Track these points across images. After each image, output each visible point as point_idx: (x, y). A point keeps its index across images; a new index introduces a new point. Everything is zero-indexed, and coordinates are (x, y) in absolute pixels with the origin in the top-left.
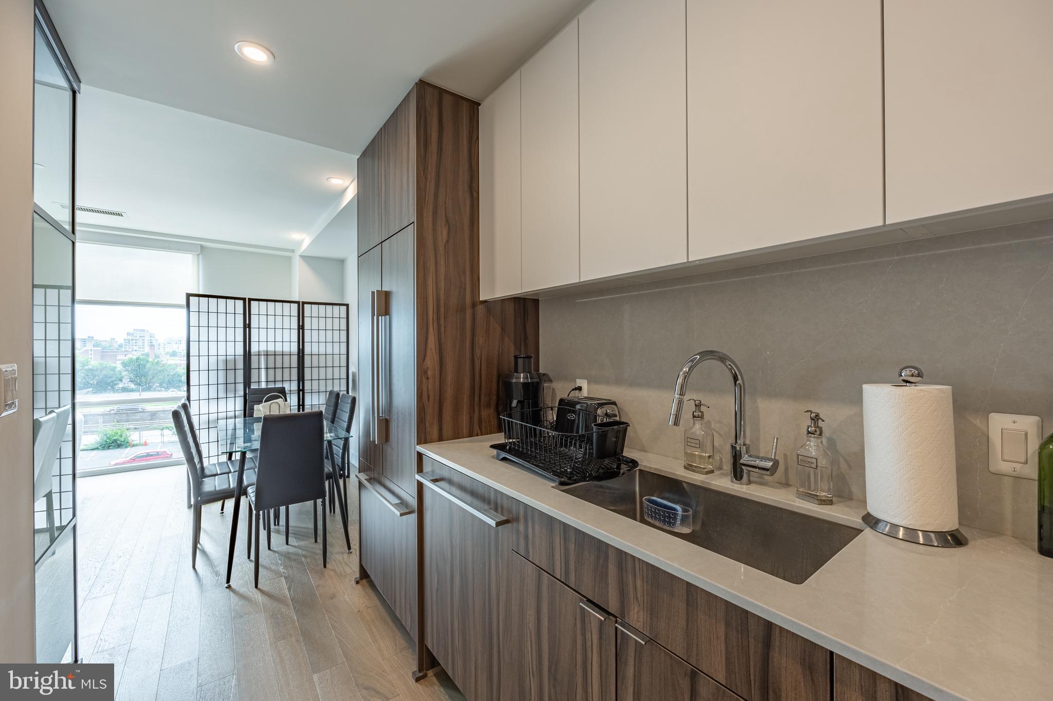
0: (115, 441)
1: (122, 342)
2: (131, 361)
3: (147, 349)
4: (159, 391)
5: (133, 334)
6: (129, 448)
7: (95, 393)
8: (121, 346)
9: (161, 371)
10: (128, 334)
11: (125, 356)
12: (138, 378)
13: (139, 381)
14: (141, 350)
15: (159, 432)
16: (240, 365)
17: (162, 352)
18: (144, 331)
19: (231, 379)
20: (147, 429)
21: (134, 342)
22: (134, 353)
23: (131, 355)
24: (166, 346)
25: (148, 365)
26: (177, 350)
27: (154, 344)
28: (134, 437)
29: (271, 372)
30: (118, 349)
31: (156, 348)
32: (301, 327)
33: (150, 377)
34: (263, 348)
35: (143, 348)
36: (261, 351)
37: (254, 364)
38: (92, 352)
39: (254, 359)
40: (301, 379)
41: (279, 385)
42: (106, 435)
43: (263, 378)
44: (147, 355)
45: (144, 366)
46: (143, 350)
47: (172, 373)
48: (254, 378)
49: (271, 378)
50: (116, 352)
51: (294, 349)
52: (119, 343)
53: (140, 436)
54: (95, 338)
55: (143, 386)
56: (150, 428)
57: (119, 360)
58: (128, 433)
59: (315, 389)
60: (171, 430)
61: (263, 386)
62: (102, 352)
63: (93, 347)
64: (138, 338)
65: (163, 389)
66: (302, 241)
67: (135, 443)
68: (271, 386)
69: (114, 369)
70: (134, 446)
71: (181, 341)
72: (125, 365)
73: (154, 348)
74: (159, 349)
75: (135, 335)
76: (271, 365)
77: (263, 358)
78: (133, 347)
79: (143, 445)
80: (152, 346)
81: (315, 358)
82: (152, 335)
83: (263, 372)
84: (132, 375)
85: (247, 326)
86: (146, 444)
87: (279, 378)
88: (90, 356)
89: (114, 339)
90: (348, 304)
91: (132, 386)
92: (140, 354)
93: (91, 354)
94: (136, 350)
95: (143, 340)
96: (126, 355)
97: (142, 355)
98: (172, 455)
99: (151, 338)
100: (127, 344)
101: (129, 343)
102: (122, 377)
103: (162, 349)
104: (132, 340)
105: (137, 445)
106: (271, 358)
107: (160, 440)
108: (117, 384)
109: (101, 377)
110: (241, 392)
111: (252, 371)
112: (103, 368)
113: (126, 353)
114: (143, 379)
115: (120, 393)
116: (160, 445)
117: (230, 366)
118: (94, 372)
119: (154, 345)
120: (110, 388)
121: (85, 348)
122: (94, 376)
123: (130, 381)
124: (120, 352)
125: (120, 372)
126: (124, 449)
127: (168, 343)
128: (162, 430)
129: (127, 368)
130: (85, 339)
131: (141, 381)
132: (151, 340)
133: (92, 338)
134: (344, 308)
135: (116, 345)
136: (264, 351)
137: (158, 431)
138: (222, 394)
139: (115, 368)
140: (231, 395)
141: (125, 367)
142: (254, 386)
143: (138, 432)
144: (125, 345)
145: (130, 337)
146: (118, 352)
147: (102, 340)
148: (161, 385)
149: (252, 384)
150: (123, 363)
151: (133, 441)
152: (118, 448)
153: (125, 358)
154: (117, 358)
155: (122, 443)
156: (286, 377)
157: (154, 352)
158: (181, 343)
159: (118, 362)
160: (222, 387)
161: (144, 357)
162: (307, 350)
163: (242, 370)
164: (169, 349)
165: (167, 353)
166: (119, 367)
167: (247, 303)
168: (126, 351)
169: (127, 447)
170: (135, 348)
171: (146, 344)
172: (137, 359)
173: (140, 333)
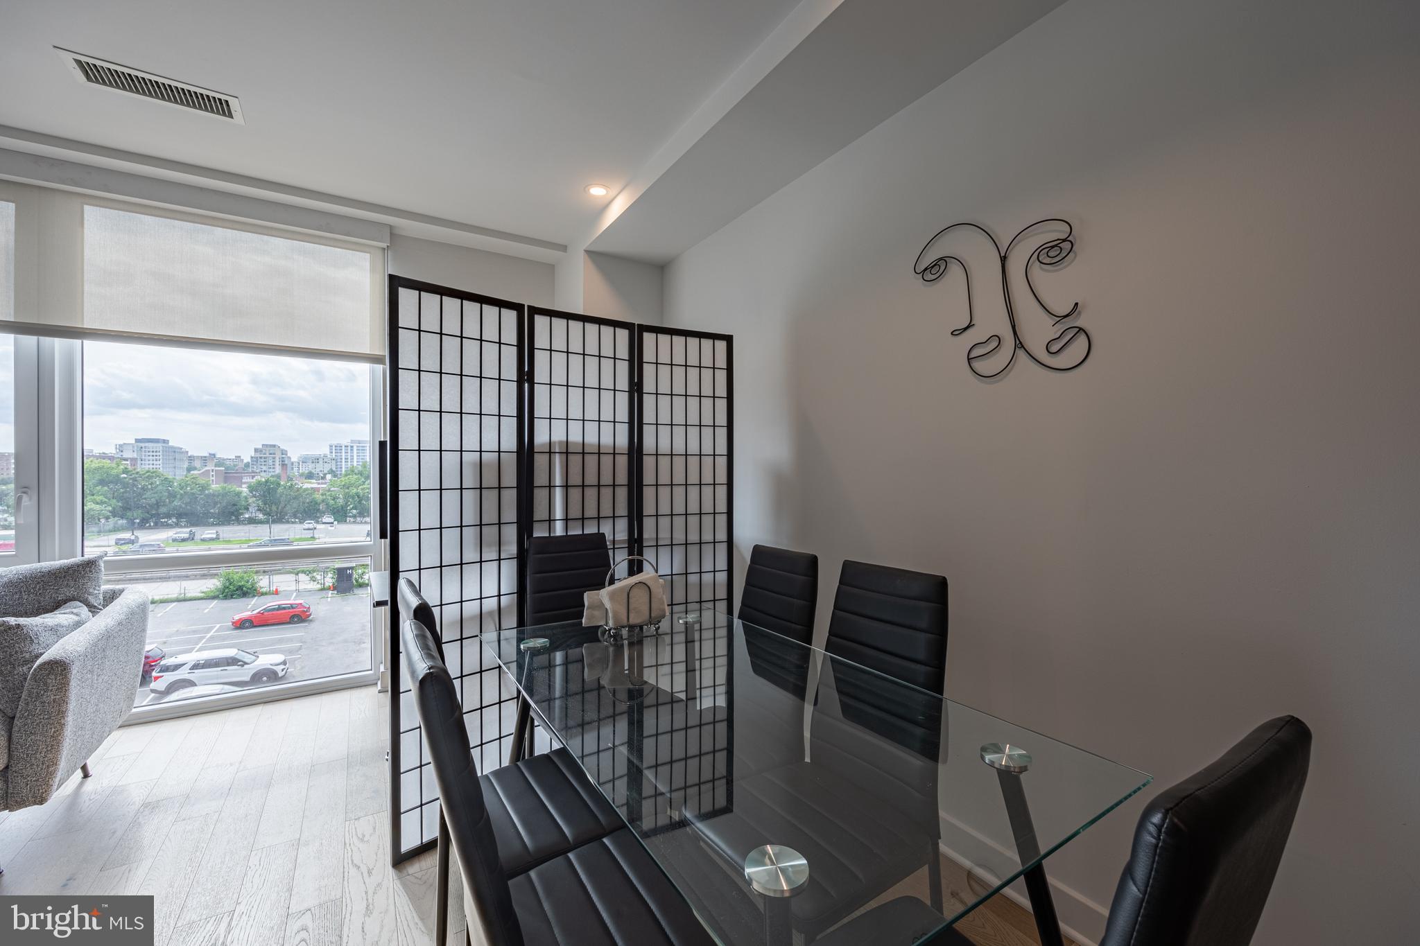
0: (240, 588)
1: (249, 460)
2: (259, 483)
3: (278, 470)
4: (293, 523)
5: (261, 451)
6: (256, 597)
7: (216, 524)
8: (247, 465)
9: (295, 498)
10: (256, 450)
11: (253, 479)
12: (267, 506)
13: (268, 510)
14: (271, 470)
15: (292, 577)
16: (510, 478)
17: (296, 474)
18: (274, 446)
19: (490, 516)
20: (279, 572)
21: (262, 460)
22: (263, 474)
23: (259, 477)
24: (301, 466)
25: (280, 490)
26: (313, 471)
27: (286, 462)
28: (263, 583)
29: (575, 494)
30: (244, 470)
31: (289, 468)
32: (636, 388)
33: (282, 504)
34: (559, 435)
35: (274, 468)
36: (555, 442)
37: (540, 478)
38: (214, 473)
39: (540, 462)
40: (636, 515)
41: (591, 529)
42: (228, 579)
43: (559, 513)
44: (279, 477)
45: (275, 490)
46: (274, 470)
47: (308, 501)
48: (540, 512)
49: (575, 512)
50: (242, 473)
51: (623, 441)
52: (245, 461)
53: (270, 582)
54: (217, 456)
55: (273, 516)
56: (282, 571)
57: (245, 483)
58: (255, 577)
59: (663, 539)
60: (308, 575)
61: (559, 530)
62: (226, 473)
63: (215, 467)
64: (268, 455)
65: (297, 520)
66: (606, 207)
67: (264, 590)
68: (575, 531)
69: (238, 494)
70: (263, 594)
71: (318, 459)
72: (252, 489)
73: (286, 468)
74: (292, 469)
75: (264, 451)
76: (575, 479)
77: (558, 461)
78: (262, 467)
79: (273, 594)
80: (284, 465)
81: (664, 462)
82: (284, 452)
83: (558, 494)
84: (260, 503)
85: (526, 376)
86: (276, 593)
87: (591, 511)
88: (211, 478)
89: (240, 457)
90: (732, 336)
91: (261, 516)
92: (270, 475)
93: (213, 475)
94: (265, 471)
95: (274, 458)
96: (253, 477)
97: (272, 476)
98: (309, 608)
99: (284, 456)
100: (255, 463)
101: (257, 462)
102: (248, 505)
103: (295, 469)
104: (261, 458)
105: (266, 594)
106: (575, 461)
107: (294, 588)
108: (242, 514)
109: (224, 504)
110: (511, 549)
111: (536, 491)
112: (226, 493)
113: (253, 475)
114: (274, 508)
115: (245, 524)
116: (295, 594)
117: (490, 479)
118: (215, 498)
119: (286, 465)
120: (234, 518)
121: (207, 468)
122: (216, 503)
123: (258, 510)
124: (247, 473)
125: (246, 498)
126: (251, 599)
127: (303, 462)
128: (297, 574)
129: (254, 493)
130: (205, 457)
131: (271, 510)
132: (283, 458)
133: (214, 455)
134: (721, 346)
135: (241, 465)
136: (560, 442)
137: (292, 575)
138: (471, 554)
139: (241, 493)
140: (490, 554)
141: (251, 492)
142: (539, 532)
143: (268, 577)
144: (252, 464)
145: (258, 455)
146: (244, 473)
147: (225, 458)
148: (295, 517)
149: (536, 526)
150: (249, 487)
151: (261, 588)
152: (243, 597)
153: (252, 481)
154: (243, 481)
155: (249, 591)
156: (606, 510)
157: (286, 473)
158: (318, 462)
159: (244, 486)
160: (470, 534)
161: (275, 479)
162: (649, 443)
163: (515, 491)
164: (304, 469)
165: (302, 475)
166: (244, 490)
167: (526, 316)
168: (253, 472)
169: (254, 596)
170: (264, 468)
171: (277, 463)
172: (267, 481)
173: (269, 448)
